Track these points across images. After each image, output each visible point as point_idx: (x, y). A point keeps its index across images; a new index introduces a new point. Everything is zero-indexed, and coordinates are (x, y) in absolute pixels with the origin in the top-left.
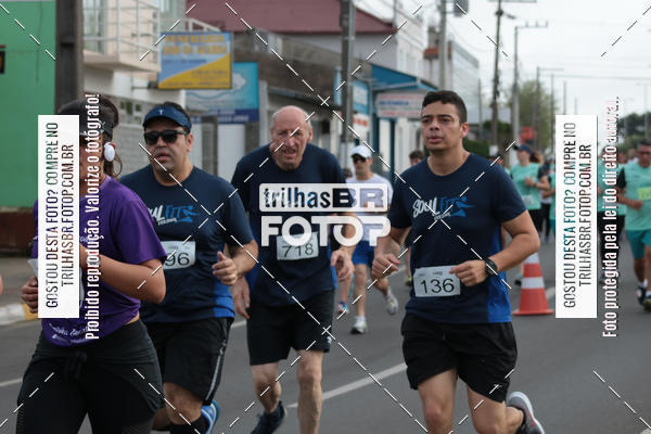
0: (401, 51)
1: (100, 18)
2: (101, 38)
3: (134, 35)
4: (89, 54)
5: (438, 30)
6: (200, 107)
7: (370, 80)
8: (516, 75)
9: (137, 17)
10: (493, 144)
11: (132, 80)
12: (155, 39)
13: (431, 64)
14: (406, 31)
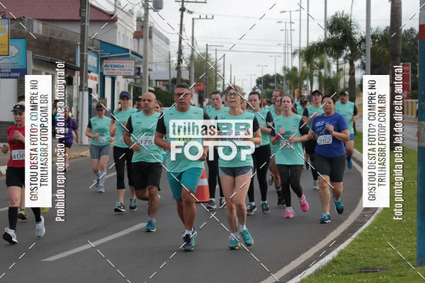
0: (119, 33)
5: (143, 19)
7: (99, 51)
13: (138, 41)
14: (122, 20)
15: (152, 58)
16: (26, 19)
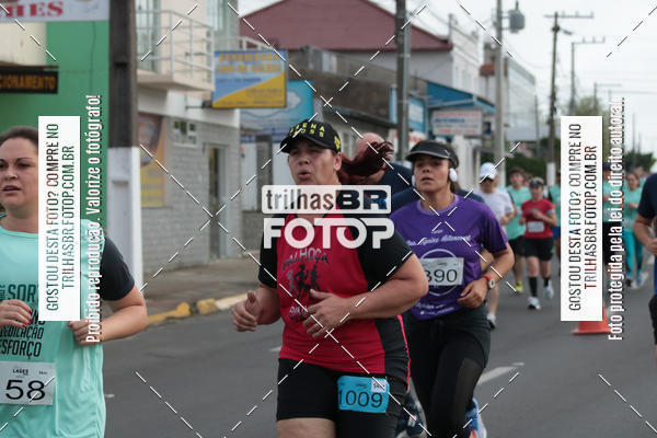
0: (457, 68)
1: (154, 37)
2: (154, 58)
3: (187, 54)
4: (142, 74)
5: (493, 46)
6: (255, 126)
7: (426, 98)
8: (574, 91)
9: (191, 36)
10: (550, 161)
11: (186, 99)
12: (209, 57)
13: (487, 81)
14: (461, 49)
15: (508, 106)
16: (311, 52)
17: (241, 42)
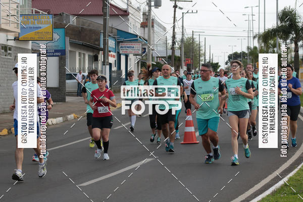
0: (131, 23)
3: (8, 16)
5: (147, 14)
7: (116, 37)
9: (10, 7)
11: (7, 36)
12: (18, 17)
13: (144, 29)
16: (65, 15)
17: (32, 10)
